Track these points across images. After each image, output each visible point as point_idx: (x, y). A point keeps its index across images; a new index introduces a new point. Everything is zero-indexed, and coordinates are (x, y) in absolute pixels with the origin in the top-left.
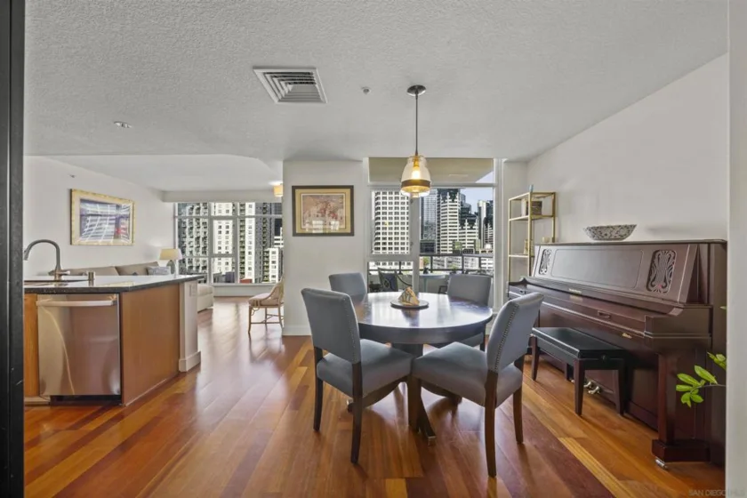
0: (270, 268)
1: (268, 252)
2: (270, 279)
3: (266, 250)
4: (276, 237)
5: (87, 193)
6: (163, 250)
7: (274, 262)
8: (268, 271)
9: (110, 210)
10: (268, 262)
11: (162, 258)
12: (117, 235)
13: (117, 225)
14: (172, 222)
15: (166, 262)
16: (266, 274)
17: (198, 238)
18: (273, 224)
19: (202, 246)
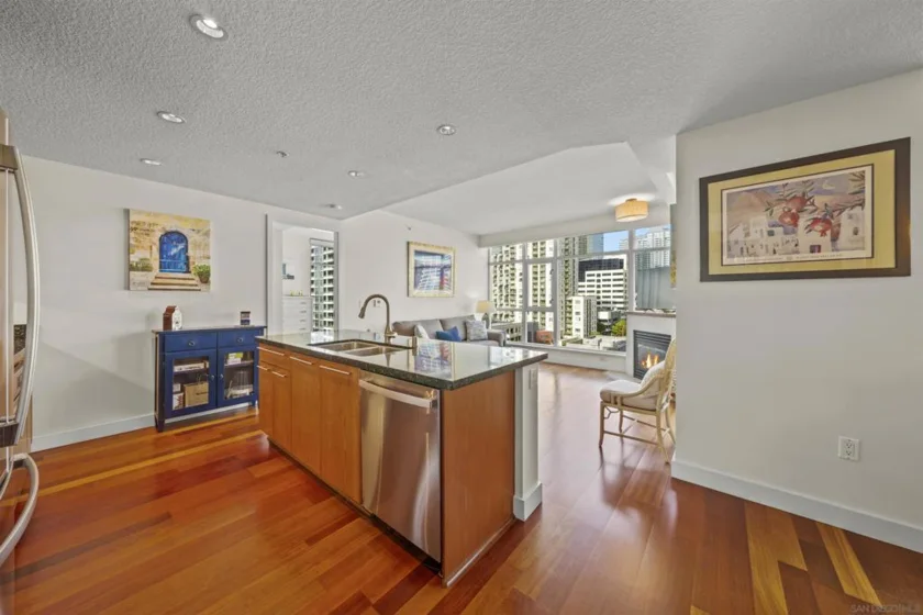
0: (574, 320)
1: (570, 301)
2: (574, 331)
3: (570, 298)
4: (581, 284)
5: (419, 244)
6: (480, 302)
7: (578, 313)
8: (571, 324)
9: (437, 261)
10: (570, 313)
11: (479, 311)
12: (441, 286)
13: (442, 275)
14: (486, 269)
15: (482, 315)
16: (569, 326)
17: (501, 286)
18: (577, 267)
19: (504, 294)
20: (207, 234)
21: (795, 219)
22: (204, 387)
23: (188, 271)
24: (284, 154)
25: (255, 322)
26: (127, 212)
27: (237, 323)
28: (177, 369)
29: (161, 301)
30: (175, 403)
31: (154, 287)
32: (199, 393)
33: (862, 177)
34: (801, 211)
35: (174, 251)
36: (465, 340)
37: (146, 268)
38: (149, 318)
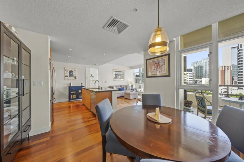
5: (116, 70)
6: (130, 82)
11: (130, 84)
20: (76, 71)
21: (157, 67)
22: (75, 96)
23: (73, 77)
24: (84, 59)
25: (83, 85)
26: (65, 68)
27: (80, 85)
28: (71, 92)
29: (69, 82)
30: (71, 98)
31: (69, 79)
32: (74, 96)
33: (164, 60)
34: (158, 65)
35: (71, 74)
36: (126, 90)
37: (67, 77)
38: (68, 84)
